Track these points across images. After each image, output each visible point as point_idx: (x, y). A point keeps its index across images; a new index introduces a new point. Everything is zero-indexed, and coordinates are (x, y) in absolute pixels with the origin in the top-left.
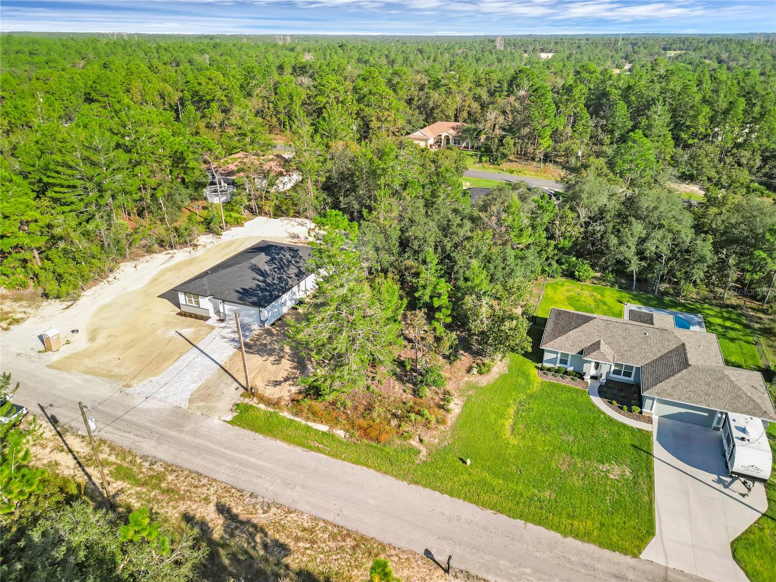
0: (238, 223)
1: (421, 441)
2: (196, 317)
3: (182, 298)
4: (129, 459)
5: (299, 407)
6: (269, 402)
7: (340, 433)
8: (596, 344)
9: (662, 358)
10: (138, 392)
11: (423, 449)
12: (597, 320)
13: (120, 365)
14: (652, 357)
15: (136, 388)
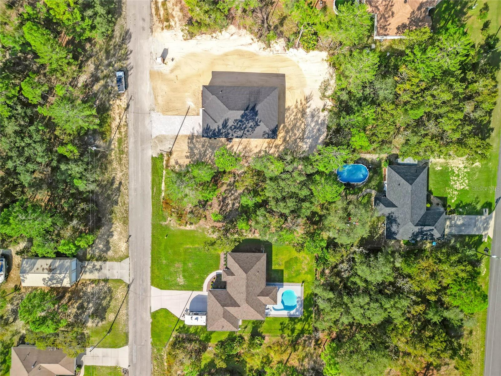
1: (170, 221)
4: (125, 139)
6: (167, 163)
8: (232, 274)
9: (231, 298)
10: (152, 115)
11: (167, 222)
12: (246, 275)
13: (162, 96)
14: (232, 295)
15: (154, 114)
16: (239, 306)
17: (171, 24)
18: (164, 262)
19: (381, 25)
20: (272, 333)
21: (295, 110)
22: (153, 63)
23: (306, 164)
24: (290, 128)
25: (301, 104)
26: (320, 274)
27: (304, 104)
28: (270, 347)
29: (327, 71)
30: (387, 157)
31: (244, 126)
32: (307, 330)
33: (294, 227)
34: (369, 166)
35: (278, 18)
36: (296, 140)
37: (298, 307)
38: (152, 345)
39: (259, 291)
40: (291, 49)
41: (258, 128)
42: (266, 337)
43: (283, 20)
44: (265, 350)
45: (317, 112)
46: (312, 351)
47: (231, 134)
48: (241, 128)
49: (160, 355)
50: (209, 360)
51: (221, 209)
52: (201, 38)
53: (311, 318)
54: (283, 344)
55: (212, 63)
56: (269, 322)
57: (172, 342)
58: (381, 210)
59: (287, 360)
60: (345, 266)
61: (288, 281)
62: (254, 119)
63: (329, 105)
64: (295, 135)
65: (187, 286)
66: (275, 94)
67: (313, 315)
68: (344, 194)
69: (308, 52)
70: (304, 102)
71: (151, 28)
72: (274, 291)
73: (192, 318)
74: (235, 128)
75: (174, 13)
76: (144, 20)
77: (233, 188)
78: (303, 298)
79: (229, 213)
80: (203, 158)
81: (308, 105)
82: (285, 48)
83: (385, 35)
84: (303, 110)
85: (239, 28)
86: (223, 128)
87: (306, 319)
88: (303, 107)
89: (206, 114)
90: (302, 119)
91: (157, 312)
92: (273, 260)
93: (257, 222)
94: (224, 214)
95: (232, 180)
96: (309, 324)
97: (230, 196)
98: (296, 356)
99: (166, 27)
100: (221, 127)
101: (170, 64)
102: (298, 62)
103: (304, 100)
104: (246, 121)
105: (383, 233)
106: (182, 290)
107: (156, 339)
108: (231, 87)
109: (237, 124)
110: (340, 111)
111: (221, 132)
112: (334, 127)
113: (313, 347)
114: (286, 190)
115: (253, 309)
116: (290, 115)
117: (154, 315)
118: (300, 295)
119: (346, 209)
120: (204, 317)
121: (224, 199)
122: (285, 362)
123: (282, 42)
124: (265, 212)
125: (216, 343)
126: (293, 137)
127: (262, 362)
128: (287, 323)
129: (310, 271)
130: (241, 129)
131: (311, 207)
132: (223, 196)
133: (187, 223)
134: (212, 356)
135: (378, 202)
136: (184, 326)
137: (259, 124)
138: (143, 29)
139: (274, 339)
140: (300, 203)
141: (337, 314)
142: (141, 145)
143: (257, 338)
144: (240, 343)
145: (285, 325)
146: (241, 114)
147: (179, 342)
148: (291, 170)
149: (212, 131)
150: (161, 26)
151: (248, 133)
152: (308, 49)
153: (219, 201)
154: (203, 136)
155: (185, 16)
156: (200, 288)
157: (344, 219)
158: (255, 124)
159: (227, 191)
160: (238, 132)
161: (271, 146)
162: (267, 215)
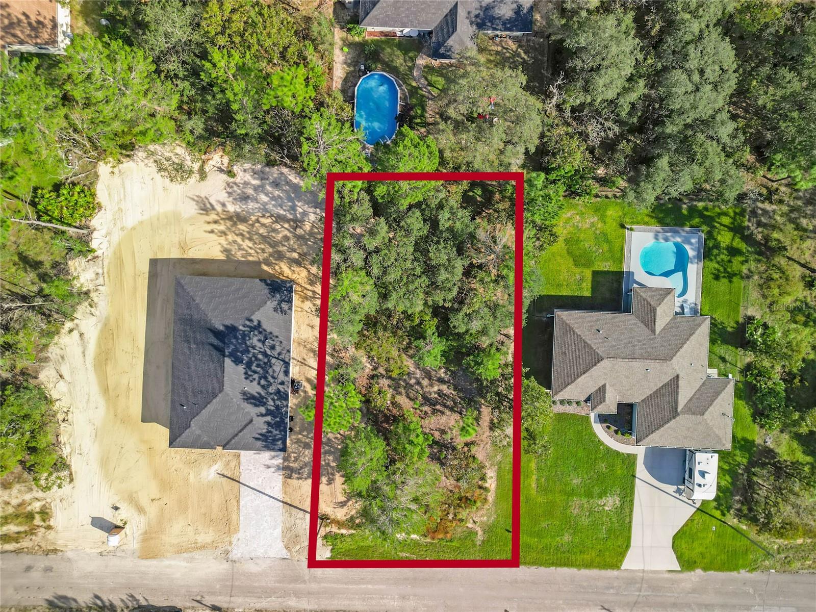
1: (474, 522)
8: (602, 390)
9: (657, 394)
10: (239, 555)
11: (478, 529)
12: (605, 361)
13: (197, 532)
14: (648, 392)
15: (235, 552)
16: (678, 376)
17: (38, 510)
18: (567, 538)
19: (29, 36)
20: (739, 299)
21: (231, 237)
22: (123, 551)
23: (348, 217)
24: (271, 250)
25: (216, 222)
26: (606, 189)
27: (217, 214)
28: (771, 304)
29: (142, 164)
30: (342, 28)
31: (260, 356)
32: (734, 219)
33: (498, 248)
34: (360, 70)
35: (23, 274)
36: (299, 237)
37: (679, 240)
38: (755, 569)
39: (641, 330)
40: (94, 244)
41: (266, 325)
42: (750, 312)
43: (26, 262)
44: (778, 317)
45: (235, 188)
46: (785, 209)
47: (280, 387)
48: (265, 363)
49: (779, 553)
50: (795, 445)
51: (451, 409)
52: (68, 446)
53: (706, 209)
54: (764, 276)
55: (123, 421)
56: (713, 308)
57: (749, 526)
58: (462, 42)
59: (803, 266)
60: (593, 130)
61: (621, 260)
62: (244, 335)
63: (219, 160)
64: (286, 238)
65: (624, 489)
66: (191, 284)
67: (700, 205)
68: (423, 130)
69: (100, 207)
70: (213, 217)
71: (47, 553)
72: (644, 296)
73: (700, 485)
74: (266, 378)
75: (15, 502)
76: (28, 569)
77: (405, 381)
78: (659, 229)
79: (460, 391)
80: (334, 447)
81: (219, 208)
82: (90, 257)
83: (55, 26)
84: (230, 218)
85: (46, 360)
86: (264, 404)
87: (709, 221)
88: (222, 219)
89: (233, 441)
90: (251, 222)
91: (679, 558)
92: (569, 293)
93: (484, 332)
94: (462, 402)
95: (384, 382)
96: (719, 215)
97: (422, 388)
98: (795, 246)
99: (44, 521)
100: (262, 410)
101: (126, 513)
102: (122, 229)
103: (207, 215)
104: (248, 352)
105: (515, 39)
106: (632, 501)
107: (741, 562)
108: (173, 384)
109: (255, 372)
110: (233, 136)
111: (272, 408)
112: (263, 149)
113: (774, 207)
114: (409, 264)
115: (685, 346)
116: (240, 249)
117: (687, 564)
118: (651, 235)
119: (458, 126)
120: (699, 456)
121: (427, 400)
122: (808, 272)
123: (76, 265)
124: (460, 315)
125: (757, 427)
126: (292, 242)
127: (806, 324)
128: (717, 266)
129: (597, 210)
130: (268, 364)
131: (451, 208)
132: (422, 405)
133: (480, 487)
134: (786, 437)
135: (442, 51)
136: (717, 499)
137: (256, 323)
138: (48, 569)
139: (754, 294)
140: (441, 232)
141: (710, 149)
142: (304, 582)
143: (751, 334)
144: (760, 374)
145: (721, 269)
146: (233, 364)
147: (750, 510)
148: (361, 254)
149: (270, 429)
150: (42, 530)
151: (278, 349)
152: (93, 207)
153: (433, 413)
154: (284, 449)
155: (19, 479)
156: (630, 460)
157: (480, 130)
158: (256, 333)
159: (411, 395)
160: (274, 371)
161: (310, 294)
162: (466, 310)
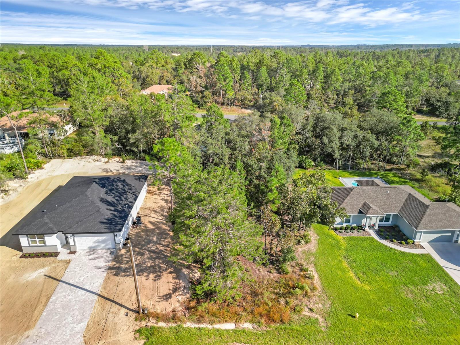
0: (38, 166)
2: (44, 255)
3: (24, 241)
5: (197, 314)
6: (166, 318)
7: (248, 326)
9: (405, 205)
11: (317, 317)
16: (410, 194)
29: (77, 160)
45: (126, 166)
47: (129, 203)
61: (342, 185)
63: (118, 159)
65: (440, 276)
69: (43, 169)
74: (120, 197)
81: (114, 171)
82: (22, 180)
86: (115, 206)
89: (76, 225)
96: (386, 174)
100: (112, 208)
102: (50, 175)
111: (120, 209)
123: (11, 182)
137: (122, 179)
146: (98, 187)
149: (114, 217)
151: (133, 190)
156: (427, 258)
158: (121, 182)
160: (127, 197)
161: (158, 193)
